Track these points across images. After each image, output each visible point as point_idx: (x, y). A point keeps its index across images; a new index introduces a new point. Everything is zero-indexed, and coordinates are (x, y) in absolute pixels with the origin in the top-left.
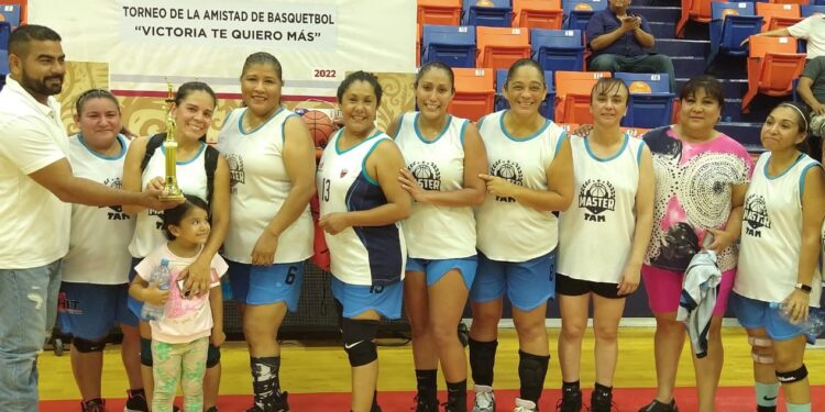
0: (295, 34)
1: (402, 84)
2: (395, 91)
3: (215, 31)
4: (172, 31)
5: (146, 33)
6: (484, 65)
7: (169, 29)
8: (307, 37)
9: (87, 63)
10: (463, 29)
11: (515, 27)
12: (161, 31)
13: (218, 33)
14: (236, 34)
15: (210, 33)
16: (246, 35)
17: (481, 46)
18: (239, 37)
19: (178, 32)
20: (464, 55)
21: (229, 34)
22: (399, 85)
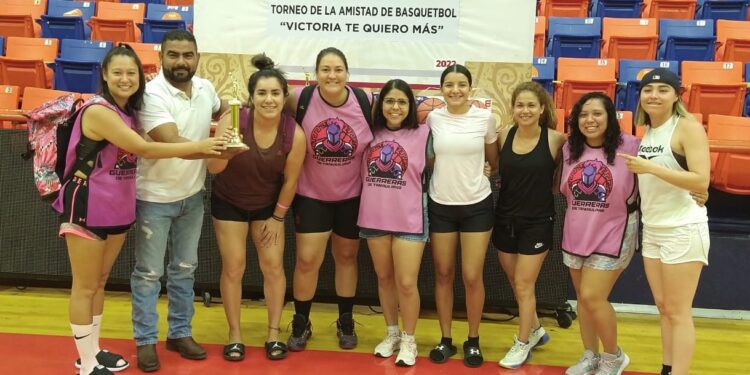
0: (420, 27)
1: (519, 74)
2: (512, 80)
3: (349, 25)
4: (311, 26)
5: (290, 28)
6: (609, 56)
7: (309, 24)
8: (430, 30)
9: (240, 56)
10: (590, 21)
11: (645, 17)
12: (302, 26)
13: (351, 27)
14: (367, 27)
15: (344, 27)
16: (376, 29)
17: (606, 37)
18: (369, 30)
19: (317, 27)
20: (589, 46)
21: (360, 28)
22: (516, 75)
